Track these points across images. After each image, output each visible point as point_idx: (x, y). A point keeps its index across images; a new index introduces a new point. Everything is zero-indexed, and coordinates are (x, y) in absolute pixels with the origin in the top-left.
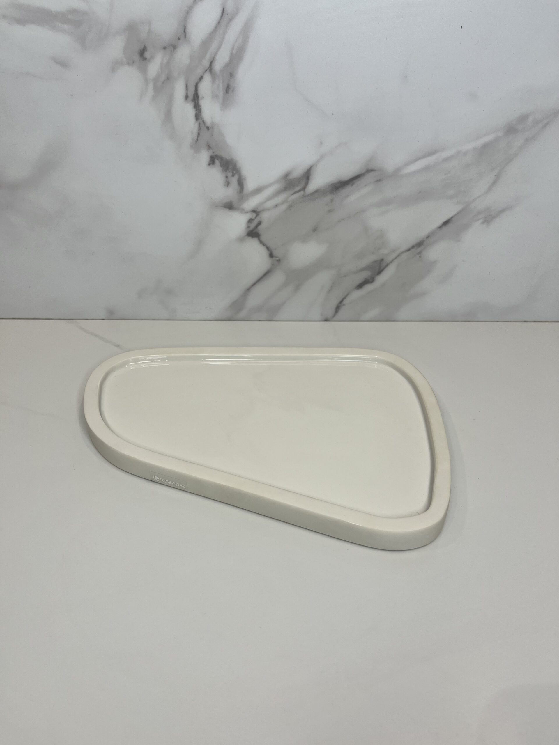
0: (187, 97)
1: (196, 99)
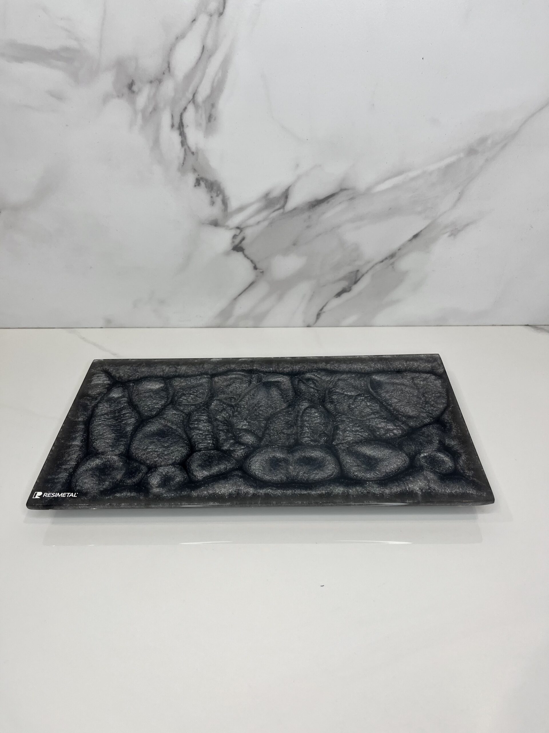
0: (173, 126)
1: (181, 127)
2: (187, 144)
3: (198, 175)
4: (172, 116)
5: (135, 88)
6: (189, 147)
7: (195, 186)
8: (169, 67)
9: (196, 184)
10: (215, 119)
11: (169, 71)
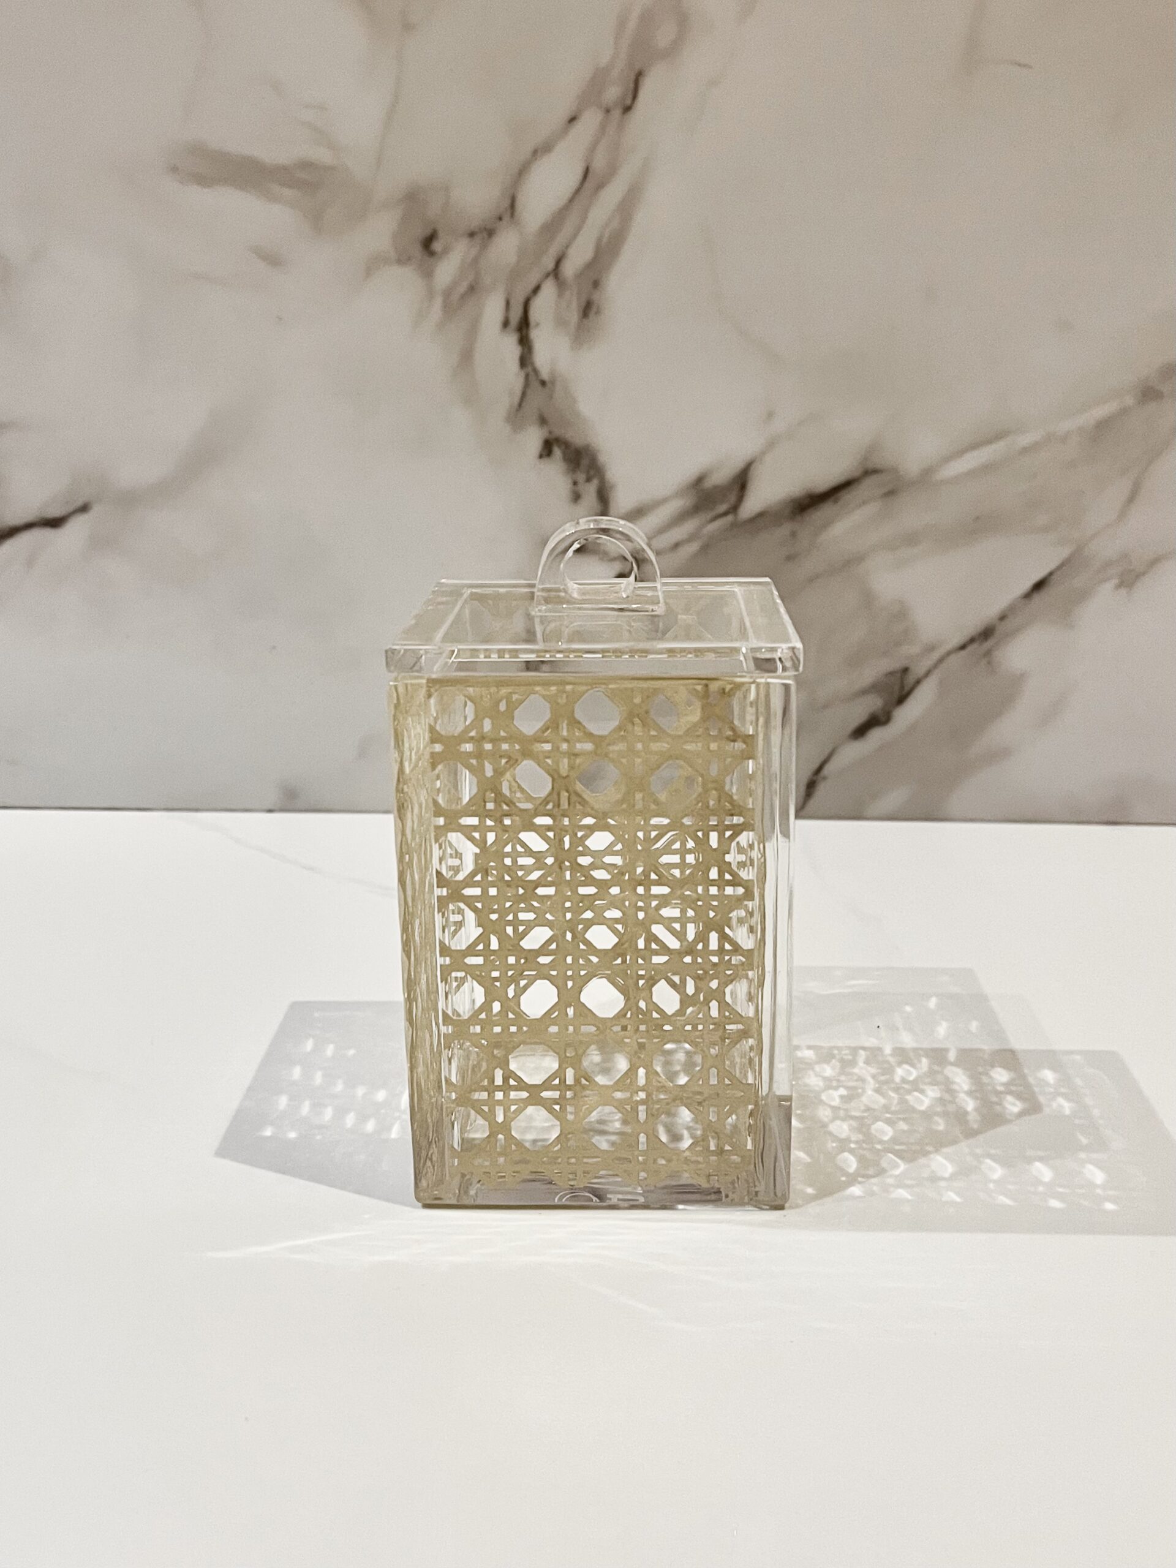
0: (506, 324)
1: (523, 328)
2: (532, 364)
3: (550, 432)
4: (508, 304)
5: (437, 246)
6: (536, 371)
7: (541, 456)
8: (512, 206)
9: (544, 453)
10: (598, 312)
11: (512, 215)
